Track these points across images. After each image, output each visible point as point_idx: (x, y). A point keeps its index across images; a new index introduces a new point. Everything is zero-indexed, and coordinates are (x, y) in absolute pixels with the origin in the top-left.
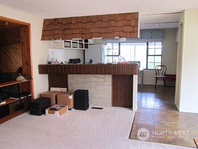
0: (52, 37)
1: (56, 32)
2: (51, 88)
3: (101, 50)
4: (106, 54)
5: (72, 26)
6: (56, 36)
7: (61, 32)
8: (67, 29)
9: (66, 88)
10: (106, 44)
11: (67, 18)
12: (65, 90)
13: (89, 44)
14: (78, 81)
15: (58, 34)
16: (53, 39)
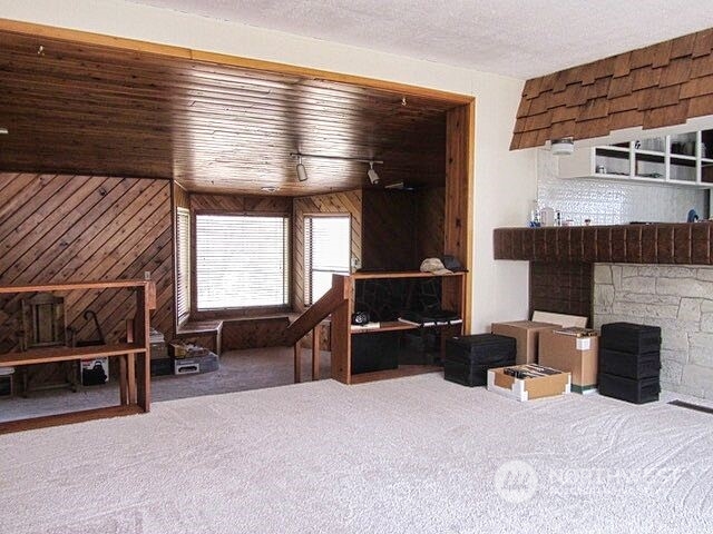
0: (542, 134)
1: (560, 114)
2: (536, 313)
5: (613, 88)
6: (556, 130)
7: (574, 113)
8: (595, 99)
9: (585, 319)
11: (599, 61)
12: (581, 321)
14: (628, 293)
15: (562, 122)
16: (548, 142)
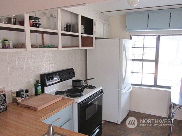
3: (121, 50)
4: (130, 56)
10: (131, 39)
13: (96, 38)
